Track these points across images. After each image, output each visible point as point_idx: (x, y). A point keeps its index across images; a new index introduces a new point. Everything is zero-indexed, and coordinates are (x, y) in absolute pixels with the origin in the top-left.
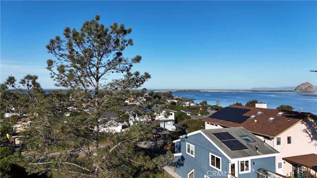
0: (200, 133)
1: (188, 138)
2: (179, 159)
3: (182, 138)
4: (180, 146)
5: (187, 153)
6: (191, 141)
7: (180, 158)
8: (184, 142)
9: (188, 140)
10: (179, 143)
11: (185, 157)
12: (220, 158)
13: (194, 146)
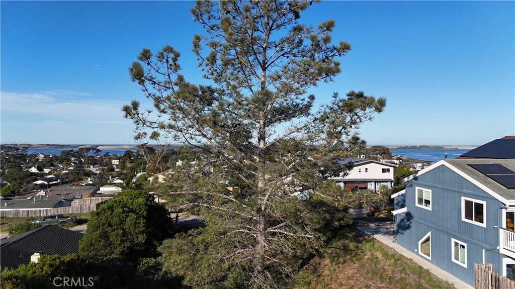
0: (443, 165)
1: (420, 178)
2: (402, 218)
3: (407, 181)
4: (404, 201)
5: (417, 205)
6: (425, 183)
7: (404, 215)
8: (411, 188)
9: (419, 182)
10: (402, 197)
11: (413, 213)
12: (484, 203)
13: (430, 191)
